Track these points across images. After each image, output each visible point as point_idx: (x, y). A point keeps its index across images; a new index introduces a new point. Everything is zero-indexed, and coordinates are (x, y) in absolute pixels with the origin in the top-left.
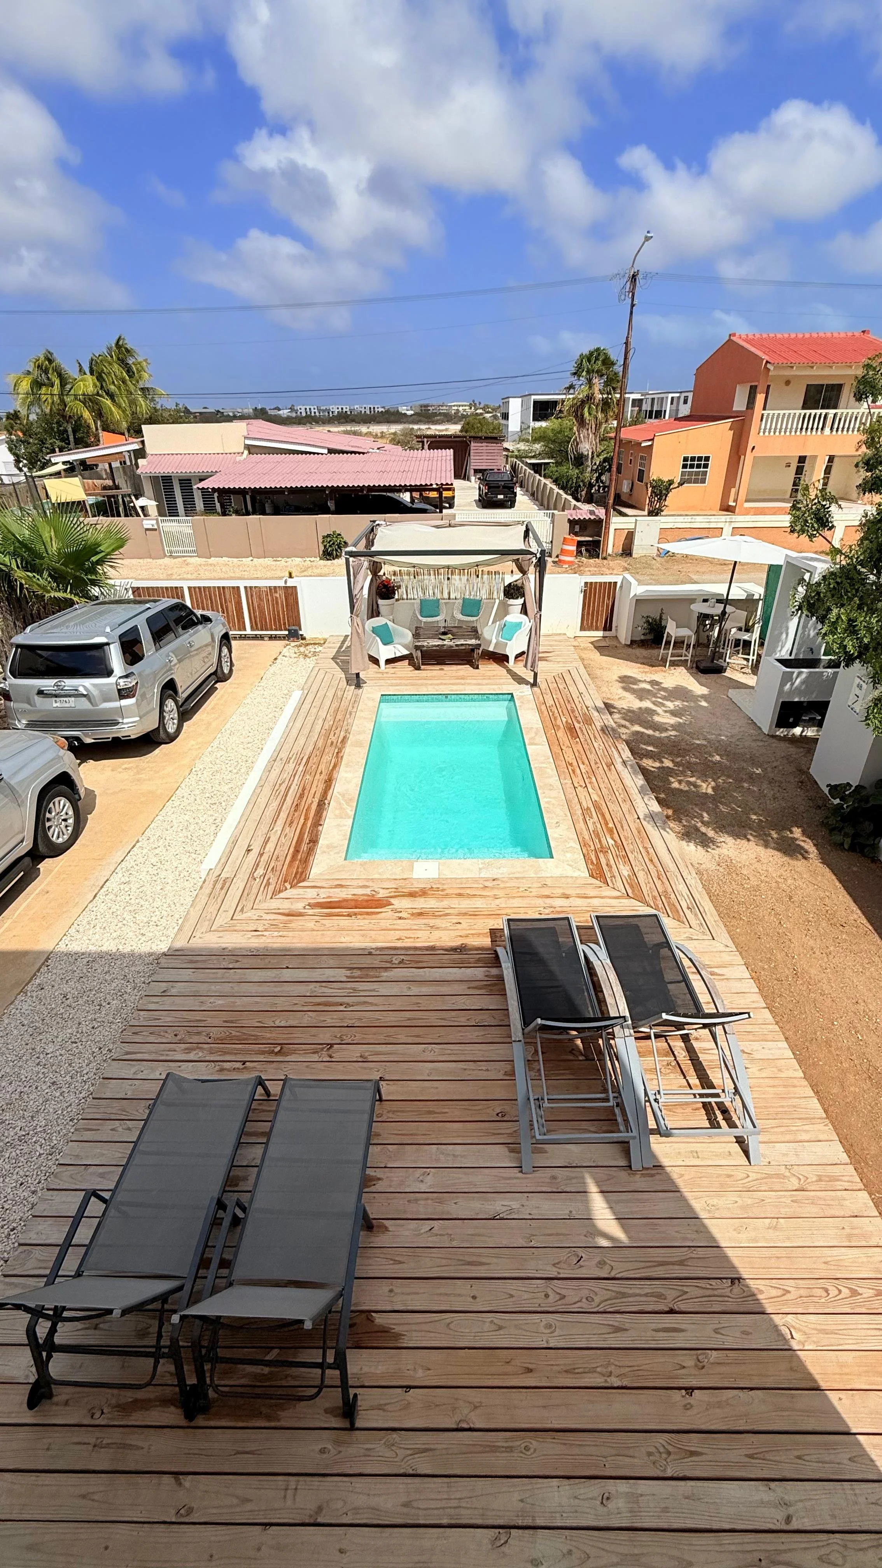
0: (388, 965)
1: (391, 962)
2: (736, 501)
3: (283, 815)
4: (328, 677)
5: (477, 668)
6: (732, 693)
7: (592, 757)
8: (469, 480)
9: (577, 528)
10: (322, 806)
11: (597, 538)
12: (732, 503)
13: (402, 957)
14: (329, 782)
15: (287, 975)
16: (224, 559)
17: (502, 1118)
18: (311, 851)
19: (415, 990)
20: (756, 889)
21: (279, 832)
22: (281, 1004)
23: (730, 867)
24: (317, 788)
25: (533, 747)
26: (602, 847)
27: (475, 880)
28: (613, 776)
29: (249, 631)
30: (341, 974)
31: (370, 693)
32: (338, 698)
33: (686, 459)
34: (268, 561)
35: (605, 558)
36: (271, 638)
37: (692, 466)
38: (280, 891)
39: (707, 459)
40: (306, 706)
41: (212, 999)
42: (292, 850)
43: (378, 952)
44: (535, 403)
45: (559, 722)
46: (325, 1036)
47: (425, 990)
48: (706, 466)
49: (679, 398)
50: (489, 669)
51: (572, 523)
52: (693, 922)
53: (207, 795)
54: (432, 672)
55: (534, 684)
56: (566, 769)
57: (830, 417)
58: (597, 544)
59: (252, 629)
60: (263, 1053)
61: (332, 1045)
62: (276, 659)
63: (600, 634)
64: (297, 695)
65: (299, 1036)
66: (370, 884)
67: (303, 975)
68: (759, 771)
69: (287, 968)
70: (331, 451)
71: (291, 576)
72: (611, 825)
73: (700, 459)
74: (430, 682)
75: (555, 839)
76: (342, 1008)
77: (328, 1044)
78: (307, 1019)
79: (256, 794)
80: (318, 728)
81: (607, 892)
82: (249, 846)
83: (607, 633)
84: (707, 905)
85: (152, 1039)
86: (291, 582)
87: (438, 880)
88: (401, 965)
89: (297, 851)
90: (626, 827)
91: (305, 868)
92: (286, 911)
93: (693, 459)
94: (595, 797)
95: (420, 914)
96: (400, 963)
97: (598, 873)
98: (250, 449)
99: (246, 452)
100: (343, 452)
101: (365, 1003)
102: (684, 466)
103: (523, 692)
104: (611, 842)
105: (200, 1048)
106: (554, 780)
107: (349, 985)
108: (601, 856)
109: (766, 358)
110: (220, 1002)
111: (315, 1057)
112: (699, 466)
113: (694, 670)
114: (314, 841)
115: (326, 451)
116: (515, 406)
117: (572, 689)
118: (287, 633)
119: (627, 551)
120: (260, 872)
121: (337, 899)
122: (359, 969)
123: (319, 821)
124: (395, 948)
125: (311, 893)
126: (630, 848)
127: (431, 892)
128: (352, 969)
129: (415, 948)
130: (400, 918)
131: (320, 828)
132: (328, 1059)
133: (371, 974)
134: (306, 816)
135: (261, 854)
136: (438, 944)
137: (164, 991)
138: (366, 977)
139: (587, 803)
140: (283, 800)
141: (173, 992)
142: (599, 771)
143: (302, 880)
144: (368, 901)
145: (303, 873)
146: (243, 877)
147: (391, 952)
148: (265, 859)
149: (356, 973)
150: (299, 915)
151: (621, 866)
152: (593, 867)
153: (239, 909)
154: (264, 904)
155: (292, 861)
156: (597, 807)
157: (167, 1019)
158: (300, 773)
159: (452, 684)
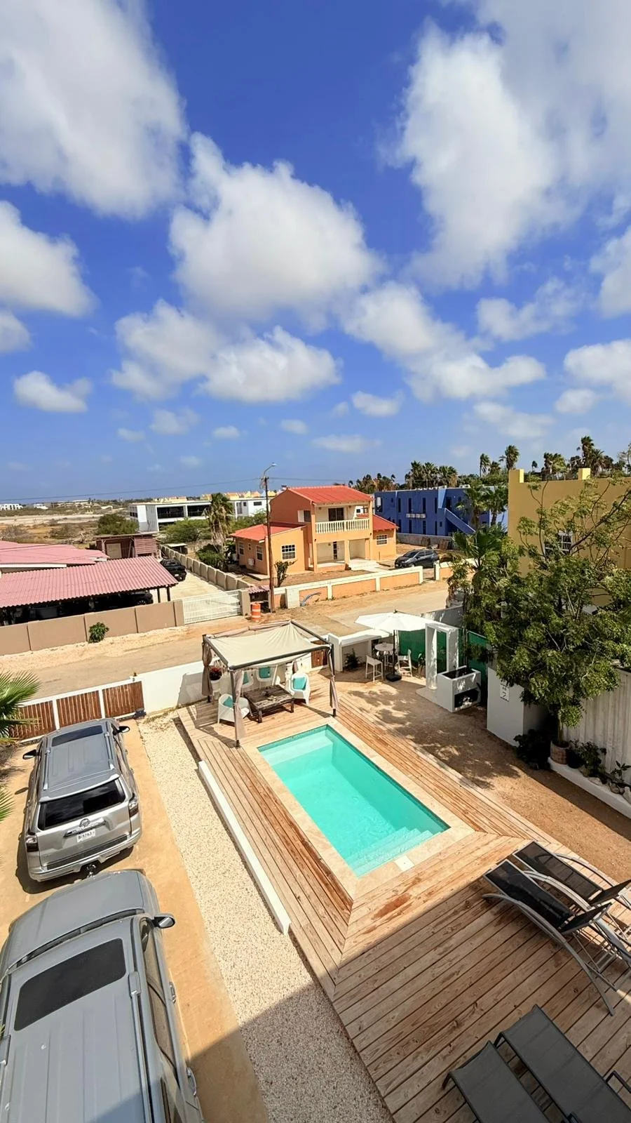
0: (449, 936)
1: (447, 933)
2: (313, 564)
3: (291, 862)
4: (209, 744)
5: (293, 712)
6: (418, 691)
7: (406, 755)
9: (253, 597)
10: (305, 844)
11: (266, 601)
12: (311, 566)
13: (450, 926)
14: (292, 825)
15: (410, 972)
16: (6, 656)
17: (578, 992)
19: (475, 943)
21: (302, 876)
22: (427, 993)
23: (510, 798)
24: (291, 833)
26: (464, 811)
27: (433, 858)
28: (425, 764)
29: (104, 719)
30: (433, 955)
31: (249, 749)
32: (233, 760)
33: (283, 547)
35: (274, 612)
36: (122, 720)
37: (287, 550)
38: (348, 919)
39: (293, 546)
40: (219, 773)
41: (391, 1015)
42: (323, 885)
43: (436, 930)
44: (158, 508)
45: (370, 738)
46: (467, 999)
47: (479, 940)
48: (294, 550)
49: (240, 503)
50: (300, 711)
51: (251, 595)
53: (213, 868)
54: (267, 721)
55: (334, 715)
56: (402, 768)
57: (345, 523)
58: (266, 604)
60: (450, 1032)
61: (475, 1003)
62: (141, 738)
64: (204, 765)
65: (456, 1007)
66: (386, 887)
67: (416, 968)
68: (463, 735)
69: (405, 968)
70: (69, 565)
71: (135, 675)
72: (454, 796)
73: (290, 546)
74: (272, 731)
75: (440, 815)
76: (456, 977)
77: (473, 1003)
78: (448, 995)
80: (244, 786)
81: (490, 837)
82: (294, 895)
85: (389, 1066)
86: (137, 679)
87: (415, 869)
88: (455, 932)
89: (326, 885)
90: (461, 794)
91: (343, 894)
92: (365, 930)
93: (287, 547)
94: (433, 781)
95: (430, 894)
96: (453, 929)
97: (478, 828)
98: (3, 570)
100: (78, 565)
101: (462, 966)
102: (283, 551)
103: (332, 722)
104: (464, 806)
105: (419, 1053)
107: (445, 960)
108: (468, 816)
109: (311, 500)
110: (397, 1015)
111: (476, 1016)
112: (290, 550)
113: (387, 681)
114: (329, 873)
115: (65, 566)
116: (141, 510)
118: (134, 714)
119: (284, 605)
120: (321, 911)
121: (383, 907)
122: (439, 946)
123: (316, 857)
124: (441, 923)
125: (365, 910)
126: (474, 805)
127: (421, 877)
128: (435, 948)
129: (450, 917)
130: (424, 902)
131: (322, 861)
132: (483, 1013)
133: (447, 945)
134: (305, 856)
135: (308, 897)
136: (456, 908)
137: (360, 1029)
138: (446, 949)
139: (433, 787)
140: (280, 852)
141: (365, 1025)
142: (418, 763)
143: (351, 904)
144: (398, 900)
145: (345, 897)
146: (315, 920)
147: (441, 926)
148: (314, 899)
149: (441, 949)
150: (374, 928)
151: (482, 819)
152: (471, 825)
153: (337, 943)
154: (348, 932)
155: (331, 893)
156: (438, 787)
157: (383, 1047)
158: (269, 826)
159: (290, 728)
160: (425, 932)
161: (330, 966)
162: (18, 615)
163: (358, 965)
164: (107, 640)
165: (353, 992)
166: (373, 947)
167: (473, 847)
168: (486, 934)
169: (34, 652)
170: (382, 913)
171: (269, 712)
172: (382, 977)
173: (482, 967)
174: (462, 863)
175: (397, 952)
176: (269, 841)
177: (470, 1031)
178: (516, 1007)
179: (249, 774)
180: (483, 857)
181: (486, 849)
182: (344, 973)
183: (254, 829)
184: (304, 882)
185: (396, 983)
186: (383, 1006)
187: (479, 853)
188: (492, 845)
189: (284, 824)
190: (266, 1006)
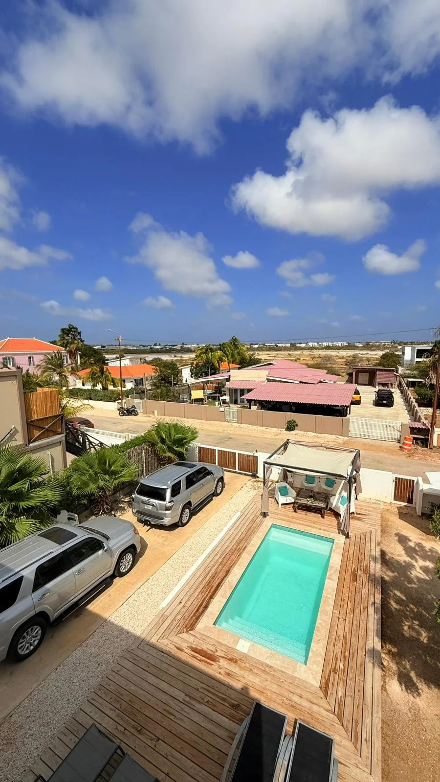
0: (202, 701)
1: (203, 699)
3: (202, 586)
4: (255, 506)
5: (323, 518)
7: (358, 598)
8: (375, 387)
9: (415, 431)
10: (219, 585)
11: (427, 437)
13: (209, 699)
14: (228, 572)
18: (203, 612)
19: (205, 724)
20: (428, 743)
21: (196, 596)
22: (153, 702)
23: (417, 717)
24: (221, 575)
25: (329, 581)
26: (335, 668)
27: (262, 664)
28: (363, 617)
29: (237, 470)
30: (181, 696)
31: (268, 522)
32: (253, 521)
34: (263, 428)
35: (431, 449)
36: (245, 474)
38: (181, 633)
40: (238, 523)
41: (131, 684)
42: (196, 609)
43: (201, 690)
44: (417, 350)
45: (349, 568)
46: (159, 732)
47: (209, 726)
50: (330, 520)
51: (412, 429)
52: (364, 753)
54: (301, 514)
55: (348, 537)
56: (339, 603)
58: (426, 440)
59: (238, 470)
60: (134, 727)
61: (159, 739)
62: (242, 487)
63: (406, 504)
64: (238, 514)
65: (151, 726)
66: (216, 643)
67: (167, 688)
69: (164, 681)
70: (301, 382)
71: (256, 452)
72: (347, 654)
74: (297, 521)
75: (313, 651)
76: (172, 718)
77: (158, 738)
78: (158, 717)
79: (197, 570)
80: (238, 537)
81: (323, 703)
82: (182, 600)
83: (409, 505)
84: (378, 744)
87: (245, 656)
88: (206, 704)
89: (197, 610)
90: (355, 659)
91: (196, 622)
92: (178, 646)
94: (347, 630)
95: (228, 674)
96: (208, 702)
97: (325, 688)
98: (268, 380)
99: (267, 381)
100: (306, 383)
101: (182, 720)
103: (339, 540)
104: (342, 666)
105: (115, 711)
106: (330, 608)
107: (181, 705)
108: (332, 674)
110: (132, 688)
111: (150, 743)
114: (206, 607)
115: (299, 382)
116: (408, 350)
117: (368, 545)
118: (251, 474)
120: (179, 617)
121: (199, 648)
122: (190, 697)
123: (214, 595)
124: (209, 691)
125: (192, 639)
126: (350, 675)
127: (239, 662)
128: (186, 695)
129: (217, 696)
130: (220, 673)
131: (212, 600)
132: (153, 747)
133: (193, 702)
134: (210, 590)
135: (184, 606)
136: (227, 698)
137: (118, 671)
138: (190, 703)
139: (341, 633)
140: (205, 577)
141: (121, 673)
142: (357, 611)
143: (191, 630)
144: (211, 655)
145: (194, 625)
146: (172, 617)
147: (206, 693)
148: (185, 609)
149: (187, 699)
150: (182, 650)
151: (340, 688)
152: (324, 681)
153: (162, 636)
154: (173, 638)
155: (193, 616)
156: (345, 637)
157: (112, 688)
158: (219, 563)
159: (307, 526)
160: (194, 683)
161: (148, 639)
162: (270, 406)
163: (154, 652)
164: (296, 432)
165: (138, 658)
166: (169, 654)
167: (298, 691)
168: (219, 732)
169: (258, 427)
170: (195, 650)
171: (308, 509)
172: (152, 669)
173: (188, 736)
174: (275, 688)
175: (172, 671)
176: (208, 570)
177: (138, 741)
178: (167, 775)
179: (249, 533)
180: (294, 704)
181: (306, 704)
182: (146, 648)
183: (211, 558)
184: (192, 599)
185: (152, 679)
186: (135, 678)
187: (296, 699)
188: (315, 708)
189: (226, 568)
190: (120, 624)
